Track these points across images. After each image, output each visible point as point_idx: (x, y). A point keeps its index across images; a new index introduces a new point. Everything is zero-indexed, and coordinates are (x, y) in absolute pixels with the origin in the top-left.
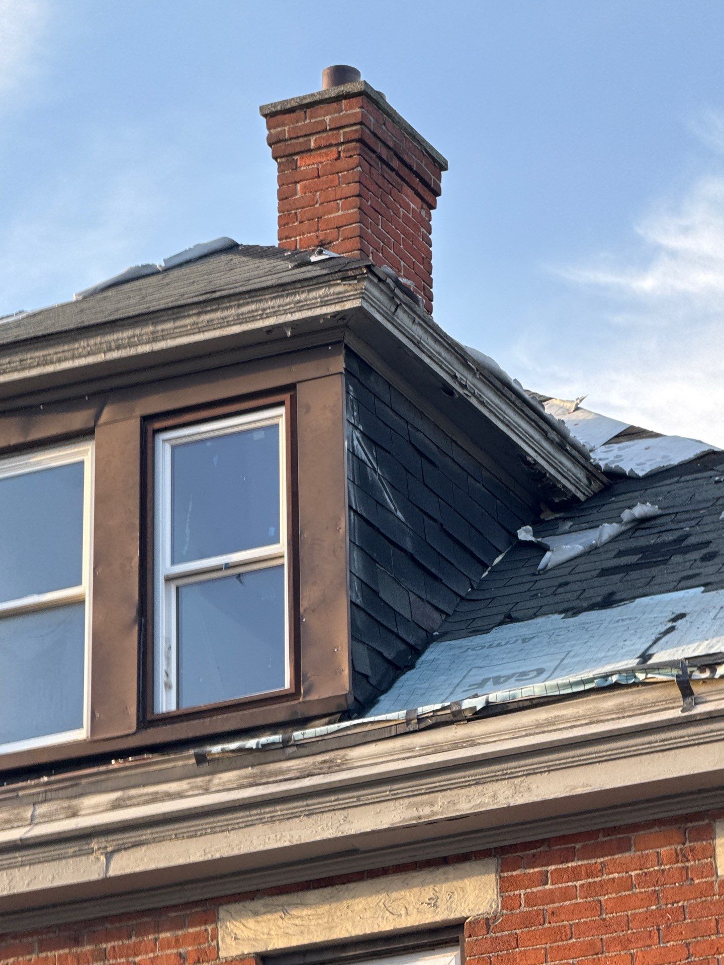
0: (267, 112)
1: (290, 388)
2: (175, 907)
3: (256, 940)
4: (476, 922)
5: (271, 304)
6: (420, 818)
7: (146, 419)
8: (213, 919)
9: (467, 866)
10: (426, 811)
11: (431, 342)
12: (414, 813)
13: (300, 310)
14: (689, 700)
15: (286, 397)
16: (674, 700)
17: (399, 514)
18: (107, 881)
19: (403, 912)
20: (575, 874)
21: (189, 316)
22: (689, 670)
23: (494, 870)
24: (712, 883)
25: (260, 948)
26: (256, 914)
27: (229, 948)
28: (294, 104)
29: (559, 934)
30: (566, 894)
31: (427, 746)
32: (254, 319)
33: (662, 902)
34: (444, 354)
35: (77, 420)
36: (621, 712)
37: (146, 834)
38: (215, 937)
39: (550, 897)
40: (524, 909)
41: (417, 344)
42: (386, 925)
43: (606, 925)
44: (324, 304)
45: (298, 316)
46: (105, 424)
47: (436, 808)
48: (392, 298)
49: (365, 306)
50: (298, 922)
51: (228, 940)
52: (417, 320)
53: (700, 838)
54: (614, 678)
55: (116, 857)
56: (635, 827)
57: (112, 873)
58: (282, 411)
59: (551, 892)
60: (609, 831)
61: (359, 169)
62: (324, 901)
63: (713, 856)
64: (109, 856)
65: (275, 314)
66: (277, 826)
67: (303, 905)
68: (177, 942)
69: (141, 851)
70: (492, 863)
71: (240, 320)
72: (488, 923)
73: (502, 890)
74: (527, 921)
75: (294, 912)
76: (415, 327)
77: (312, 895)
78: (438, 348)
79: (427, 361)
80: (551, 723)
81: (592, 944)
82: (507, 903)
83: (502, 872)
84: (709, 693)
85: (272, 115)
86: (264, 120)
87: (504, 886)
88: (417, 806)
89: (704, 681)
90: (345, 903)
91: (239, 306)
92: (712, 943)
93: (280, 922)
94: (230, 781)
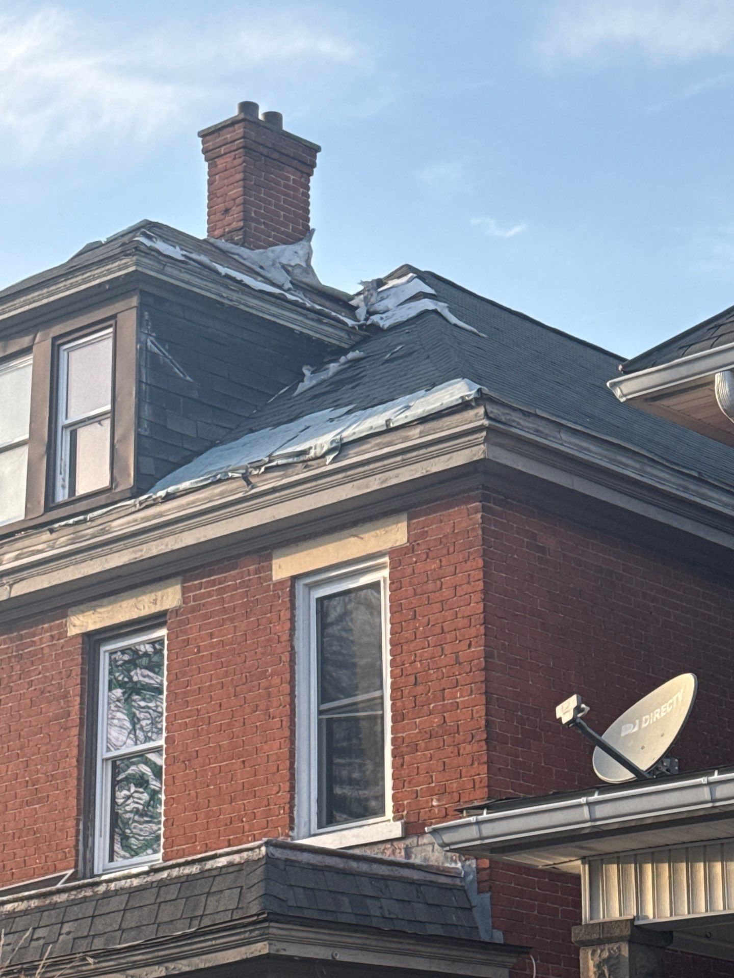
0: (201, 134)
1: (114, 317)
2: (50, 610)
3: (82, 626)
4: (172, 611)
5: (96, 272)
6: (136, 558)
7: (55, 339)
8: (65, 616)
9: (169, 581)
10: (139, 554)
11: (197, 280)
12: (133, 556)
13: (110, 273)
14: (250, 487)
15: (112, 322)
16: (244, 487)
17: (188, 378)
18: (10, 599)
19: (142, 607)
20: (213, 583)
21: (62, 282)
22: (250, 470)
23: (180, 581)
24: (269, 585)
25: (84, 630)
26: (83, 612)
27: (72, 631)
28: (213, 129)
29: (206, 616)
30: (209, 595)
31: (142, 519)
32: (90, 281)
33: (249, 596)
34: (210, 285)
35: (25, 341)
36: (222, 495)
37: (25, 574)
38: (66, 625)
39: (202, 596)
40: (192, 603)
41: (188, 283)
42: (134, 615)
43: (225, 610)
44: (120, 270)
45: (109, 277)
46: (38, 343)
47: (143, 553)
48: (159, 262)
49: (140, 269)
50: (99, 615)
51: (72, 627)
52: (183, 270)
53: (266, 561)
54: (219, 477)
55: (15, 586)
56: (239, 556)
57: (13, 595)
58: (111, 330)
59: (203, 593)
60: (229, 558)
61: (244, 164)
62: (110, 603)
63: (271, 570)
64: (11, 586)
65: (99, 277)
66: (78, 566)
67: (101, 606)
68: (51, 629)
69: (24, 583)
70: (180, 578)
71: (85, 281)
72: (176, 611)
73: (183, 593)
74: (194, 610)
75: (99, 610)
76: (182, 275)
77: (105, 601)
78: (204, 283)
79: (198, 291)
80: (193, 502)
81: (218, 621)
82: (185, 600)
83: (184, 583)
84: (259, 482)
85: (205, 135)
86: (200, 139)
87: (184, 591)
88: (135, 552)
89: (258, 475)
90: (119, 604)
91: (83, 274)
92: (268, 618)
93: (93, 616)
94: (64, 542)
